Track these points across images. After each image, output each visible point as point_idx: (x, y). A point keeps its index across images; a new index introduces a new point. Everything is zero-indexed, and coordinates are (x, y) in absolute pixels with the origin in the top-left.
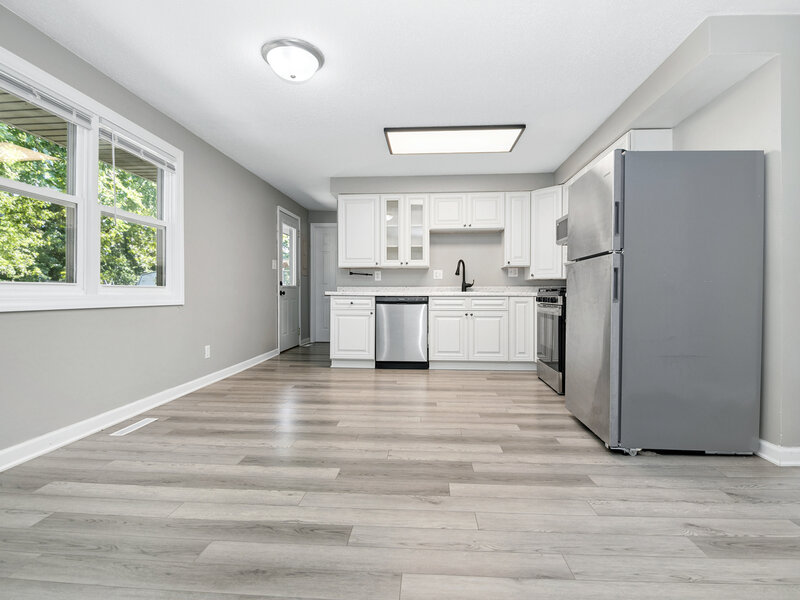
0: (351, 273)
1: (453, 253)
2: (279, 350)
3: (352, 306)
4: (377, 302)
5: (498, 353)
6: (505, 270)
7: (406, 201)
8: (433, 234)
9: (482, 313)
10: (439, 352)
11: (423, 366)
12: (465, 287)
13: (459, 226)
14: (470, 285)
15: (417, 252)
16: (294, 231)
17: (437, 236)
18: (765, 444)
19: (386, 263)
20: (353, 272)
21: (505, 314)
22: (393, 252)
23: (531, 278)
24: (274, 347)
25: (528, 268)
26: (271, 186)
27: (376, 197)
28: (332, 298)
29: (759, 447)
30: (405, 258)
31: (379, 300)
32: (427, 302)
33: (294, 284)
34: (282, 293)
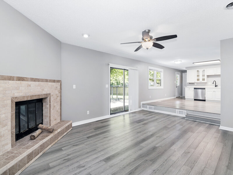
2: (176, 97)
3: (189, 89)
7: (201, 70)
9: (217, 91)
10: (208, 98)
11: (205, 100)
12: (216, 86)
15: (204, 80)
16: (179, 75)
17: (208, 76)
19: (197, 81)
20: (190, 83)
22: (198, 80)
24: (175, 96)
27: (195, 70)
28: (185, 88)
30: (201, 80)
31: (195, 88)
32: (205, 89)
33: (179, 85)
34: (176, 87)
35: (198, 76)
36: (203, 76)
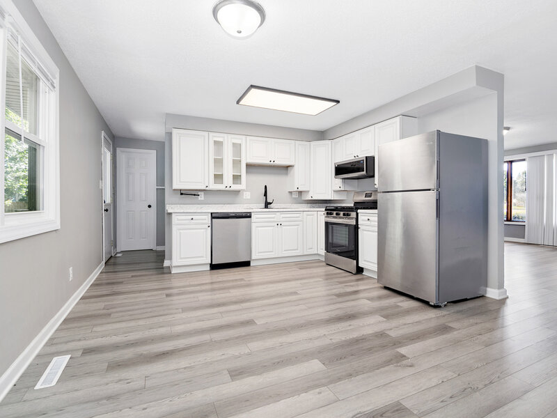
0: (182, 194)
1: (261, 180)
2: (104, 262)
3: (192, 221)
4: (213, 218)
5: (297, 249)
6: (291, 193)
7: (228, 140)
8: (249, 166)
9: (287, 223)
10: (259, 253)
11: (247, 264)
12: (267, 204)
13: (266, 161)
14: (270, 203)
15: (237, 178)
16: (109, 154)
17: (251, 167)
18: (488, 289)
19: (213, 186)
20: (182, 193)
21: (301, 223)
22: (218, 178)
23: (310, 199)
24: (101, 260)
25: (308, 191)
26: (99, 113)
27: (205, 134)
28: (173, 215)
29: (486, 291)
30: (228, 181)
31: (214, 216)
32: (250, 217)
34: (106, 210)
35: (218, 162)
36: (236, 163)
